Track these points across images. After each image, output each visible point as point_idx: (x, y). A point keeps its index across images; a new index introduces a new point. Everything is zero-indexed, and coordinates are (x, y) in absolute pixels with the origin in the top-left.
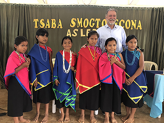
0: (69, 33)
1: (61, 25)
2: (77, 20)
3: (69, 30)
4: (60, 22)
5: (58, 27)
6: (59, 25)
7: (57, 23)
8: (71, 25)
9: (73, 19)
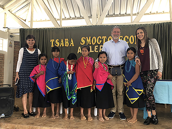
0: (79, 50)
1: (72, 43)
2: (86, 38)
3: (80, 48)
4: (72, 41)
5: (70, 45)
6: (71, 44)
7: (70, 42)
8: (81, 43)
9: (83, 38)
